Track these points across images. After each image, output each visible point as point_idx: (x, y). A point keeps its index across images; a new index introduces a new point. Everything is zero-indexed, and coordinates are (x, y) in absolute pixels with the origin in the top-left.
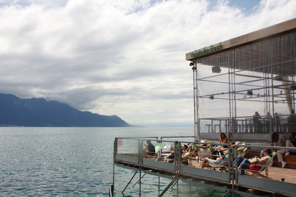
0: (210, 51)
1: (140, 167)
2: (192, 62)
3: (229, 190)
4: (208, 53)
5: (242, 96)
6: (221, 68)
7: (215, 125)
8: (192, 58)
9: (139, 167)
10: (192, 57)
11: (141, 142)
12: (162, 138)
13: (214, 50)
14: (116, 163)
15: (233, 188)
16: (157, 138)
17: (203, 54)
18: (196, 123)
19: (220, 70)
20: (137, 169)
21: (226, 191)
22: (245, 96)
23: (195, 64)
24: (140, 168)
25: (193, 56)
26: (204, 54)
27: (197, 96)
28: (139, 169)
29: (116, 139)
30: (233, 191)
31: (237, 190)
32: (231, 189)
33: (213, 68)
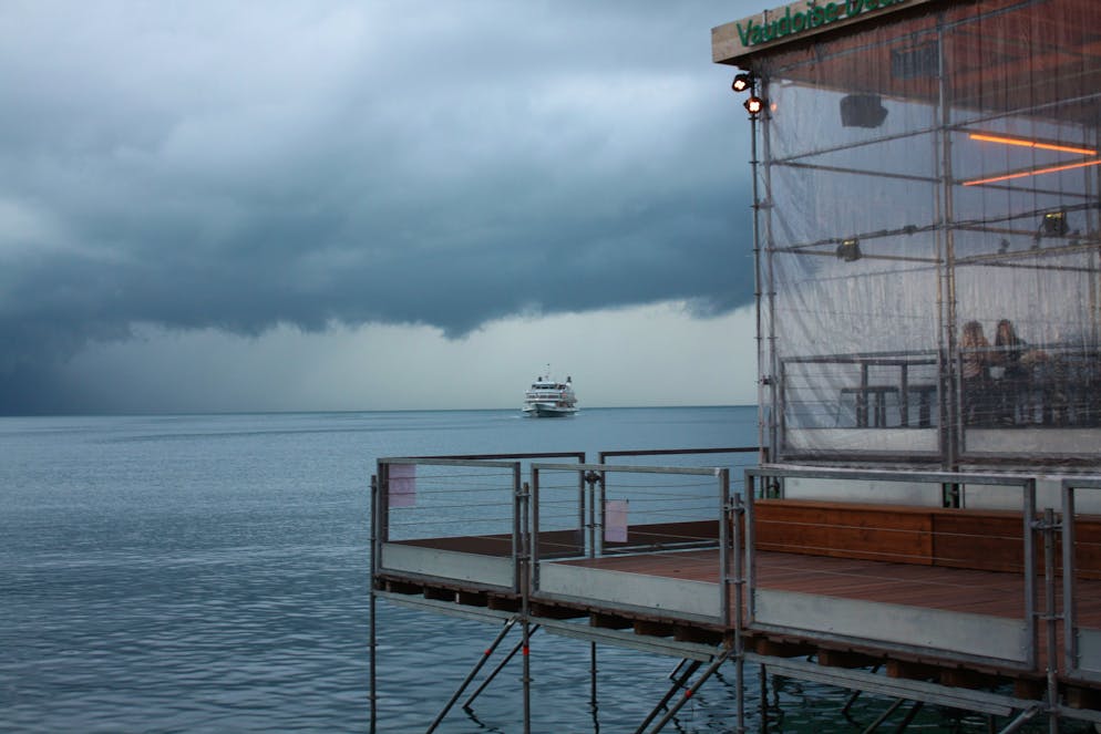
0: (844, 16)
1: (524, 603)
2: (746, 73)
3: (1030, 703)
4: (835, 26)
5: (989, 245)
6: (887, 103)
7: (881, 391)
8: (745, 50)
9: (521, 606)
10: (746, 45)
11: (526, 478)
12: (607, 458)
13: (865, 10)
14: (383, 588)
15: (1051, 692)
16: (581, 456)
17: (803, 30)
18: (766, 382)
19: (884, 113)
20: (510, 615)
21: (1013, 709)
22: (1005, 244)
23: (758, 81)
24: (524, 608)
25: (751, 43)
26: (811, 28)
27: (771, 243)
28: (518, 615)
29: (383, 467)
30: (1052, 709)
31: (1077, 705)
32: (1040, 699)
33: (844, 105)
